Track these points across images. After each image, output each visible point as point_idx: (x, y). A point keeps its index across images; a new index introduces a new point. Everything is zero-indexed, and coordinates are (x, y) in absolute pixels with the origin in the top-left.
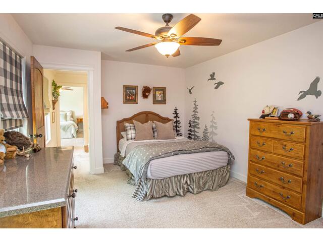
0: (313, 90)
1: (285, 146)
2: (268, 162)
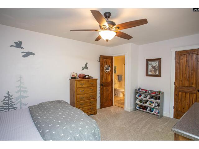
0: (86, 67)
1: (91, 89)
2: (85, 98)
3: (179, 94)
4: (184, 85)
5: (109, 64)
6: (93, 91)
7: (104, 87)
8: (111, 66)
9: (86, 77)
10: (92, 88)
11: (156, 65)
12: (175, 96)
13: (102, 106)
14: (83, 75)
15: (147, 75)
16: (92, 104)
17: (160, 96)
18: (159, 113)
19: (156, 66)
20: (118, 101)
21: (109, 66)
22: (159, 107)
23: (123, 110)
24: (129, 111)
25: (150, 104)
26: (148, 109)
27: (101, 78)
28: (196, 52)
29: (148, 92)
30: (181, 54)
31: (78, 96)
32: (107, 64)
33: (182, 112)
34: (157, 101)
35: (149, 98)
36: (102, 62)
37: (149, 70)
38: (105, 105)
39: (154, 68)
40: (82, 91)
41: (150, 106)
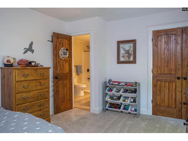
0: (30, 49)
2: (32, 98)
3: (158, 83)
4: (162, 72)
5: (67, 46)
6: (44, 86)
7: (60, 81)
8: (69, 49)
9: (31, 64)
10: (43, 82)
11: (129, 48)
12: (153, 87)
13: (57, 110)
14: (27, 61)
15: (119, 62)
16: (43, 108)
17: (137, 87)
18: (136, 110)
19: (130, 50)
20: (79, 101)
21: (67, 50)
22: (135, 103)
23: (89, 113)
24: (98, 113)
25: (124, 101)
26: (122, 107)
27: (55, 67)
28: (174, 32)
29: (121, 84)
30: (159, 34)
31: (18, 96)
32: (63, 47)
33: (161, 106)
34: (133, 95)
35: (123, 92)
36: (57, 42)
37: (121, 56)
38: (62, 108)
39: (127, 52)
40: (26, 87)
41: (124, 102)
